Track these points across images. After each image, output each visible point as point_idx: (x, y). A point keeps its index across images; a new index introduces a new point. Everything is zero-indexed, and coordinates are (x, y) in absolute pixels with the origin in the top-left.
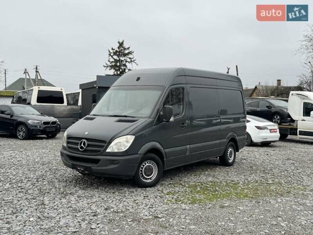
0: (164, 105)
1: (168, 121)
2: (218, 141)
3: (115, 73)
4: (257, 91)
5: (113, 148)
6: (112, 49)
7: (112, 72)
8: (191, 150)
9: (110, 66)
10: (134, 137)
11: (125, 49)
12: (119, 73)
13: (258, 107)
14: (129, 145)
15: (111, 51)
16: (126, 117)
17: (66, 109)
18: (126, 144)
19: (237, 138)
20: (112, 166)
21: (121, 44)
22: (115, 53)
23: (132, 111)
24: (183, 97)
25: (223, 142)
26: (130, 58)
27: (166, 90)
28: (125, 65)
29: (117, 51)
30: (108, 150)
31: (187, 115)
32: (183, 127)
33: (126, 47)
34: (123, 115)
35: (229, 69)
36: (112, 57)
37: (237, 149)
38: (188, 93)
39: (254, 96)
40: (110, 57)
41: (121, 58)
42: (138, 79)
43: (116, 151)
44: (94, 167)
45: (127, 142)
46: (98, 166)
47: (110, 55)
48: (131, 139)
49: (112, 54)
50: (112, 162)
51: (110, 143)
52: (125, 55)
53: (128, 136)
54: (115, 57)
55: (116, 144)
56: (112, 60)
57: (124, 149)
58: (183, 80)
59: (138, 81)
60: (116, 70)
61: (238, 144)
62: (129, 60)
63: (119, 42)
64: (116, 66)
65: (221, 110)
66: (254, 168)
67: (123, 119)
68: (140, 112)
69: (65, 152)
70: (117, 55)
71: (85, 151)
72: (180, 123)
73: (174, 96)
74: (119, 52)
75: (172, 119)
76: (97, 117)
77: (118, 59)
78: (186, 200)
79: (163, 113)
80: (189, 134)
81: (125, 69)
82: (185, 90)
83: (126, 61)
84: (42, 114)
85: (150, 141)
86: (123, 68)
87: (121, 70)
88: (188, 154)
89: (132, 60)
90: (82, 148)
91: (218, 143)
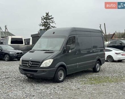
0: (66, 45)
1: (68, 52)
2: (92, 61)
3: (45, 28)
4: (115, 35)
5: (43, 65)
6: (43, 16)
7: (43, 28)
8: (79, 65)
9: (42, 25)
10: (53, 60)
11: (49, 16)
12: (46, 28)
13: (116, 44)
14: (50, 64)
15: (43, 17)
16: (49, 50)
17: (25, 46)
18: (49, 63)
19: (101, 59)
20: (43, 73)
21: (47, 14)
22: (44, 19)
23: (51, 48)
24: (75, 41)
25: (94, 61)
26: (52, 21)
27: (67, 38)
28: (49, 24)
29: (45, 17)
30: (41, 66)
31: (77, 49)
32: (75, 55)
33: (50, 15)
34: (47, 50)
35: (101, 25)
36: (43, 20)
37: (101, 64)
38: (77, 39)
39: (113, 38)
40: (42, 20)
41: (47, 21)
42: (54, 33)
43: (45, 66)
44: (35, 74)
45: (50, 62)
46: (37, 73)
47: (42, 19)
48: (52, 61)
49: (43, 19)
50: (43, 71)
51: (42, 63)
52: (49, 19)
53: (50, 60)
54: (45, 20)
55: (44, 63)
56: (43, 22)
57: (48, 65)
58: (74, 33)
59: (54, 34)
60: (45, 27)
61: (101, 62)
62: (51, 22)
63: (46, 13)
64: (45, 24)
65: (93, 46)
66: (115, 71)
67: (47, 52)
68: (55, 48)
69: (21, 67)
70: (45, 19)
71: (31, 67)
72: (74, 53)
73: (71, 40)
74: (47, 18)
75: (70, 51)
76: (35, 51)
77: (46, 21)
78: (88, 83)
79: (66, 48)
80: (78, 58)
81: (49, 26)
82: (76, 38)
83: (50, 22)
84: (15, 49)
85: (60, 62)
86: (48, 25)
87: (47, 27)
88: (78, 67)
89: (53, 22)
90: (29, 65)
91: (92, 62)
